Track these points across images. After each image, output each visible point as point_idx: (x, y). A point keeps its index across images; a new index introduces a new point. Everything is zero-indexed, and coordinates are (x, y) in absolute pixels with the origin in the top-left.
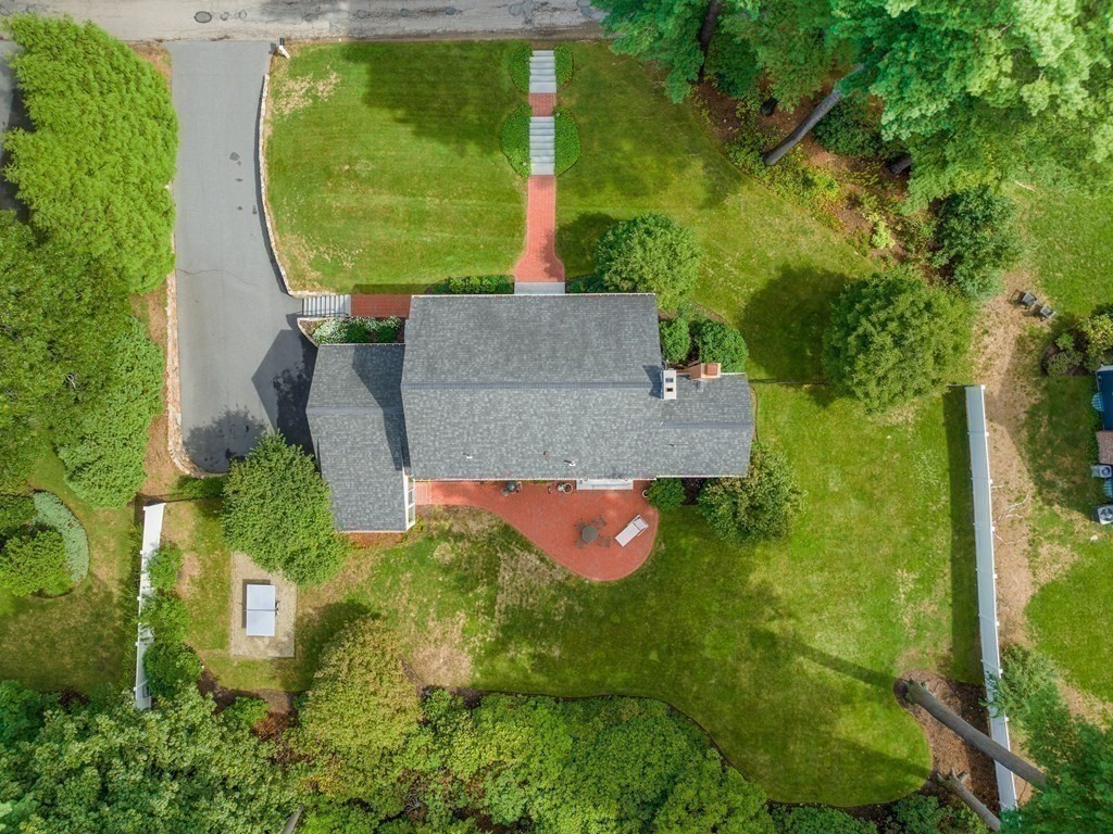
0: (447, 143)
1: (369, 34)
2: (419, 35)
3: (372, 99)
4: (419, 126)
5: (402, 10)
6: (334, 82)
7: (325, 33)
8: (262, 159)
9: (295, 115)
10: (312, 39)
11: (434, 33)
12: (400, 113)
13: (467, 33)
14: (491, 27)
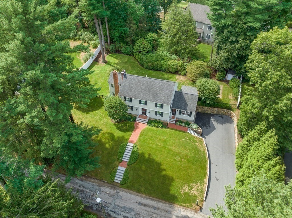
0: (153, 159)
1: (168, 205)
2: (152, 200)
3: (172, 180)
4: (160, 167)
5: (155, 209)
6: (182, 190)
7: (183, 210)
8: (208, 173)
9: (196, 182)
10: (187, 209)
11: (147, 199)
12: (164, 173)
13: (137, 195)
14: (129, 195)
